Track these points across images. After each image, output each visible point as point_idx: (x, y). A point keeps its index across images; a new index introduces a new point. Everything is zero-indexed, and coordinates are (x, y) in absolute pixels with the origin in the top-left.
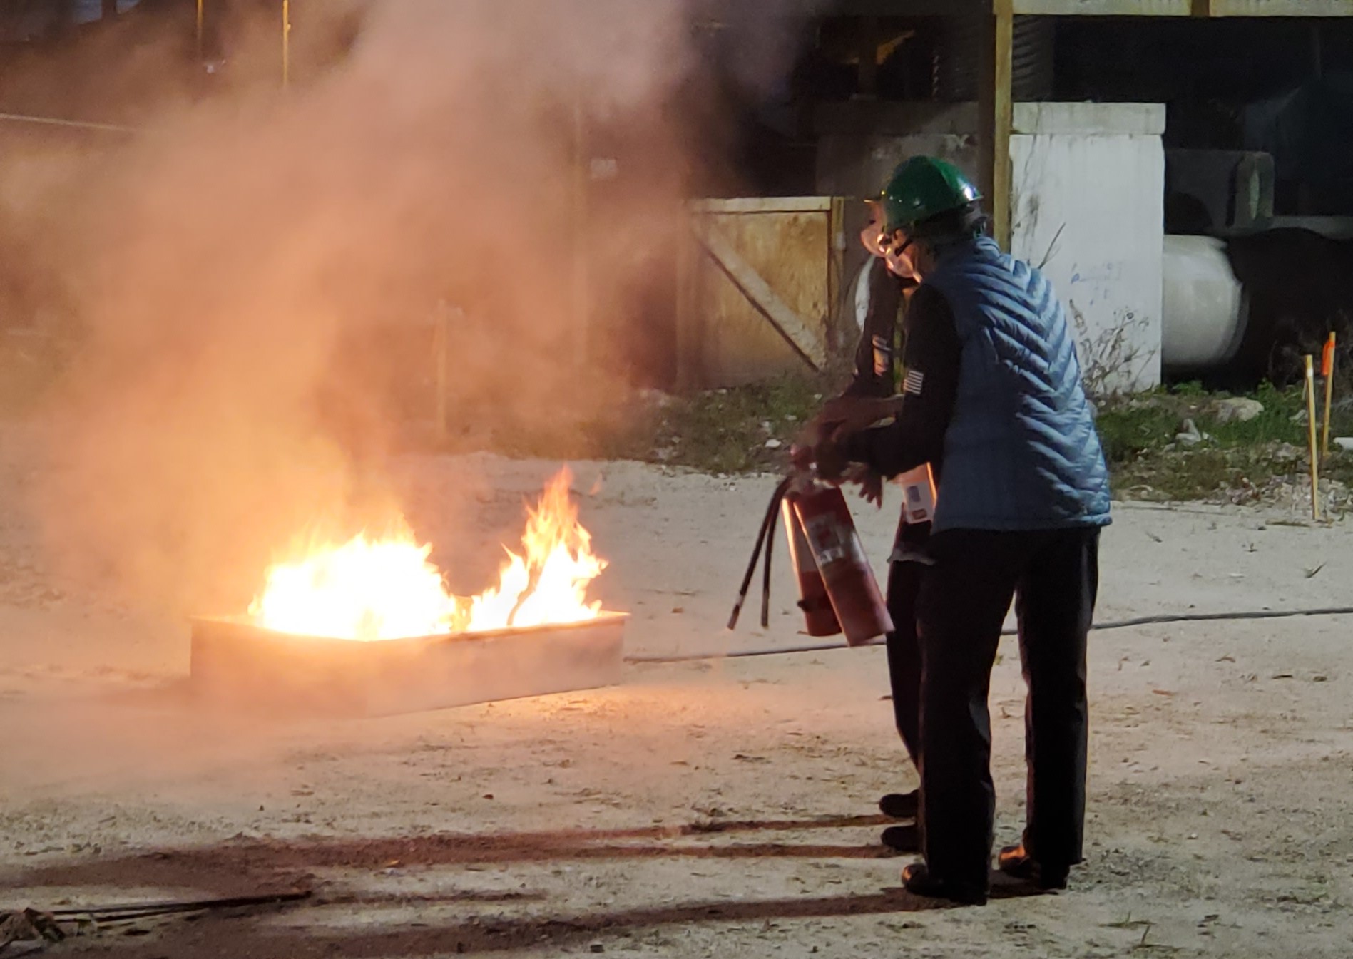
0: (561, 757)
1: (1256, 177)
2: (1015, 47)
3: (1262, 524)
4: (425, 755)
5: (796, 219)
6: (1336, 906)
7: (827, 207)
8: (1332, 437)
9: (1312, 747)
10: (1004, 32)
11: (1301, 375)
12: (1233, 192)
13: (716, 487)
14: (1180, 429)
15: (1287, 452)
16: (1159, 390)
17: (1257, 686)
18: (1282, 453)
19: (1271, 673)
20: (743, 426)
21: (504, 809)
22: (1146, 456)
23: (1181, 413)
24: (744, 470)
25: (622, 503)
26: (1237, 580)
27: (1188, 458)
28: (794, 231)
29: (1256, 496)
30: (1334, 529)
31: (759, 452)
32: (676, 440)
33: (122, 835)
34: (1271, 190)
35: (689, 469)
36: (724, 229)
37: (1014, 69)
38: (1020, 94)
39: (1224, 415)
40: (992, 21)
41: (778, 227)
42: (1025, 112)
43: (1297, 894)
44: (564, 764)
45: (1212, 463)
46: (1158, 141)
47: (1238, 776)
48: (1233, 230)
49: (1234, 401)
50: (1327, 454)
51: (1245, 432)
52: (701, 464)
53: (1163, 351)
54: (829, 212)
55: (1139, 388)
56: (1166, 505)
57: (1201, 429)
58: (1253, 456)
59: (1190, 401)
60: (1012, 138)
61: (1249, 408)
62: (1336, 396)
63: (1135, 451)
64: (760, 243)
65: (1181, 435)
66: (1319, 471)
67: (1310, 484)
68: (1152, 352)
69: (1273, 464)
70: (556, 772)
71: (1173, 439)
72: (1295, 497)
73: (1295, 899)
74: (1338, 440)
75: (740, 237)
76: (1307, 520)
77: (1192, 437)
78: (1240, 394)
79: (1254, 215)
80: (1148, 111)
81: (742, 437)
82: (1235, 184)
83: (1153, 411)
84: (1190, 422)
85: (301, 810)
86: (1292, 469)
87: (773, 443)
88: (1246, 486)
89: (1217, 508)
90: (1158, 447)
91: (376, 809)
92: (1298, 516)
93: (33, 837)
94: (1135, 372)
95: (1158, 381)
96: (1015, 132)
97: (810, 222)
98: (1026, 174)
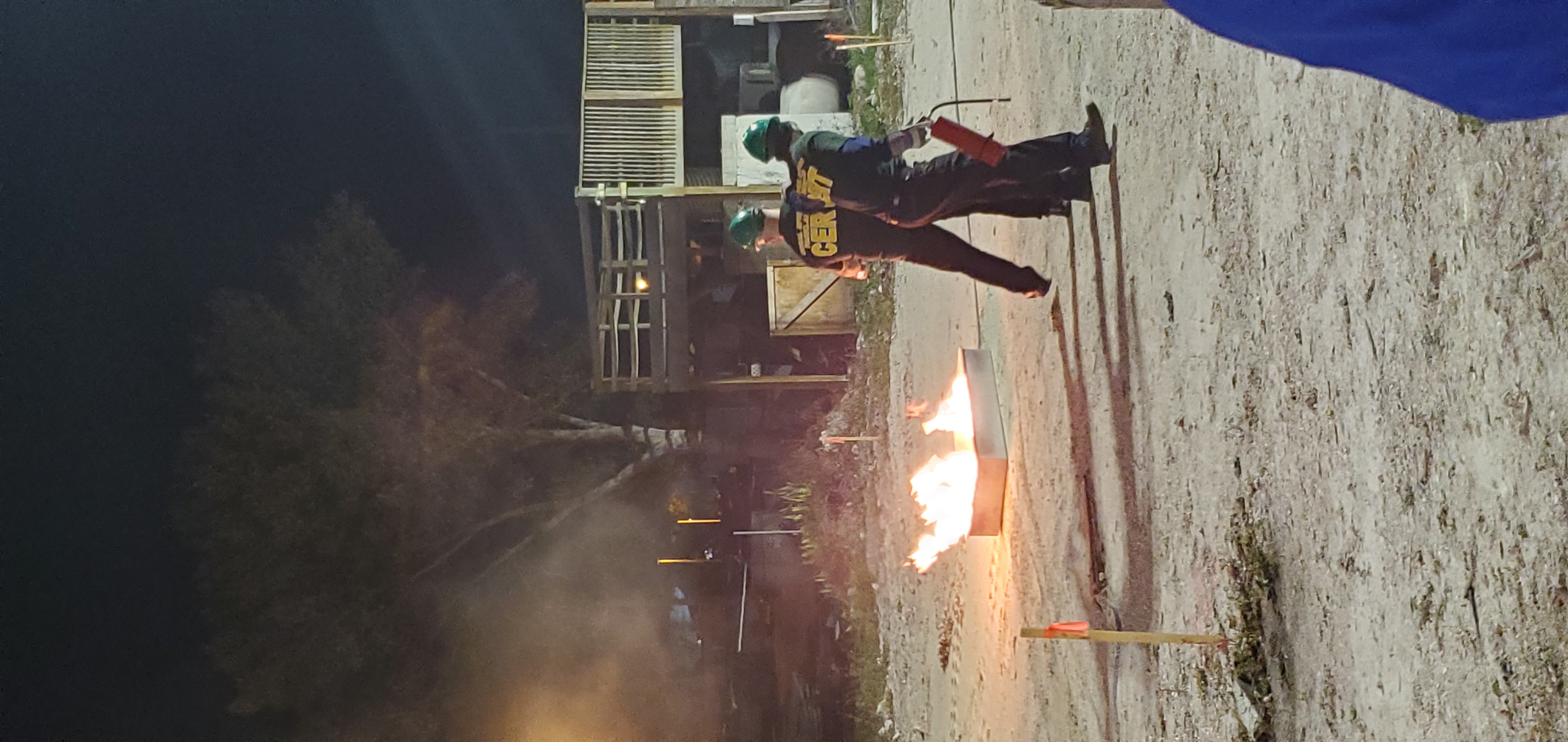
0: (1023, 373)
1: (751, 72)
2: (698, 185)
3: (913, 66)
4: (1023, 431)
5: (778, 282)
6: (1082, 34)
7: (772, 268)
8: (872, 35)
9: (1013, 44)
10: (692, 190)
11: (845, 51)
12: (758, 82)
13: (901, 313)
14: (869, 103)
15: (880, 55)
16: (852, 114)
17: (986, 69)
18: (880, 57)
19: (980, 62)
20: (873, 304)
21: (1046, 396)
22: (883, 119)
23: (862, 103)
24: (892, 301)
25: (909, 355)
26: (939, 78)
27: (883, 99)
28: (783, 283)
29: (901, 69)
30: (915, 33)
31: (884, 294)
32: (879, 333)
33: (1061, 558)
34: (757, 64)
35: (893, 326)
36: (784, 314)
37: (708, 185)
38: (719, 183)
39: (863, 83)
40: (687, 196)
41: (782, 290)
42: (727, 179)
43: (1077, 51)
44: (1026, 372)
45: (885, 89)
46: (739, 118)
47: (1026, 77)
48: (777, 81)
49: (856, 79)
50: (881, 36)
51: (870, 74)
52: (891, 320)
53: (834, 112)
54: (775, 267)
55: (851, 123)
56: (905, 110)
57: (869, 95)
58: (881, 71)
59: (856, 99)
60: (739, 185)
61: (859, 72)
62: (852, 33)
63: (880, 124)
64: (789, 298)
65: (873, 103)
66: (888, 40)
67: (894, 45)
68: (835, 118)
69: (885, 61)
70: (1030, 375)
71: (875, 107)
72: (901, 51)
73: (1079, 52)
74: (874, 31)
75: (787, 307)
76: (911, 45)
77: (873, 98)
78: (852, 76)
79: (769, 72)
80: (726, 124)
81: (877, 303)
82: (755, 81)
83: (862, 116)
84: (866, 99)
85: (1049, 483)
86: (887, 52)
87: (880, 289)
88: (896, 74)
89: (906, 86)
90: (878, 114)
91: (1048, 450)
92: (909, 50)
93: (1064, 597)
94: (843, 125)
95: (847, 114)
96: (736, 184)
97: (779, 275)
98: (755, 178)
